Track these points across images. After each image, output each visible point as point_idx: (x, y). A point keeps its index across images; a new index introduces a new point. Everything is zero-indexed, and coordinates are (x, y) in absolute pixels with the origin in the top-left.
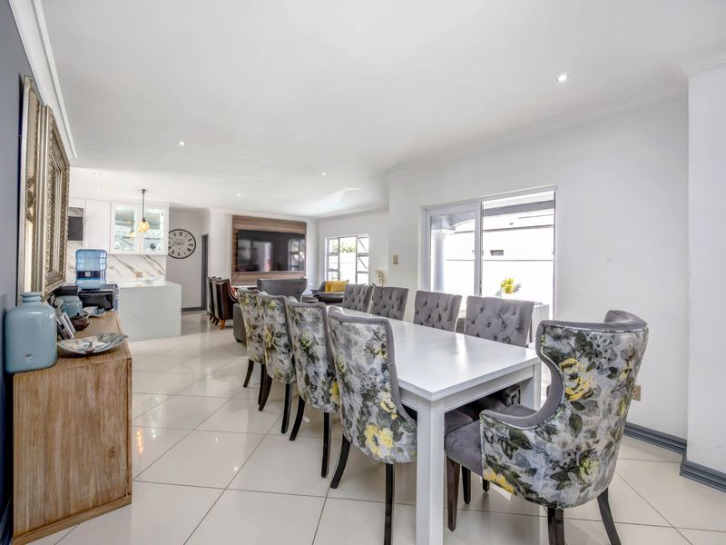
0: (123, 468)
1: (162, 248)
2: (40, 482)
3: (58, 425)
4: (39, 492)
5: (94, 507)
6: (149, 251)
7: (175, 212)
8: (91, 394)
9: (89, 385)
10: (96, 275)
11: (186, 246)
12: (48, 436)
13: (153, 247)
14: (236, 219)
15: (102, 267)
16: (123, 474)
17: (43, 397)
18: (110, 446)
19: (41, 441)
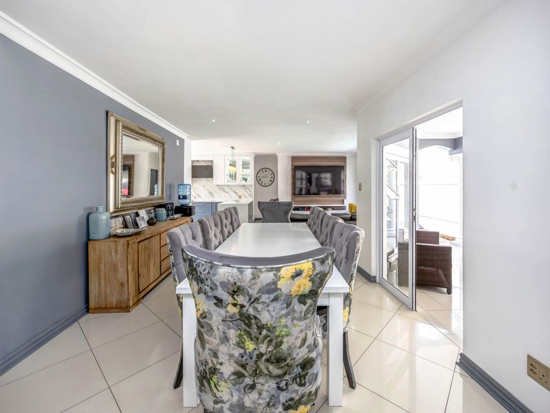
0: (126, 293)
1: (251, 180)
2: (97, 289)
3: (103, 266)
4: (97, 293)
5: (116, 308)
6: (244, 183)
7: (258, 158)
8: (113, 254)
9: (113, 251)
10: (185, 197)
11: (269, 178)
12: (99, 269)
13: (246, 180)
14: (294, 159)
15: (188, 193)
16: (126, 296)
17: (97, 253)
18: (121, 281)
19: (97, 271)
